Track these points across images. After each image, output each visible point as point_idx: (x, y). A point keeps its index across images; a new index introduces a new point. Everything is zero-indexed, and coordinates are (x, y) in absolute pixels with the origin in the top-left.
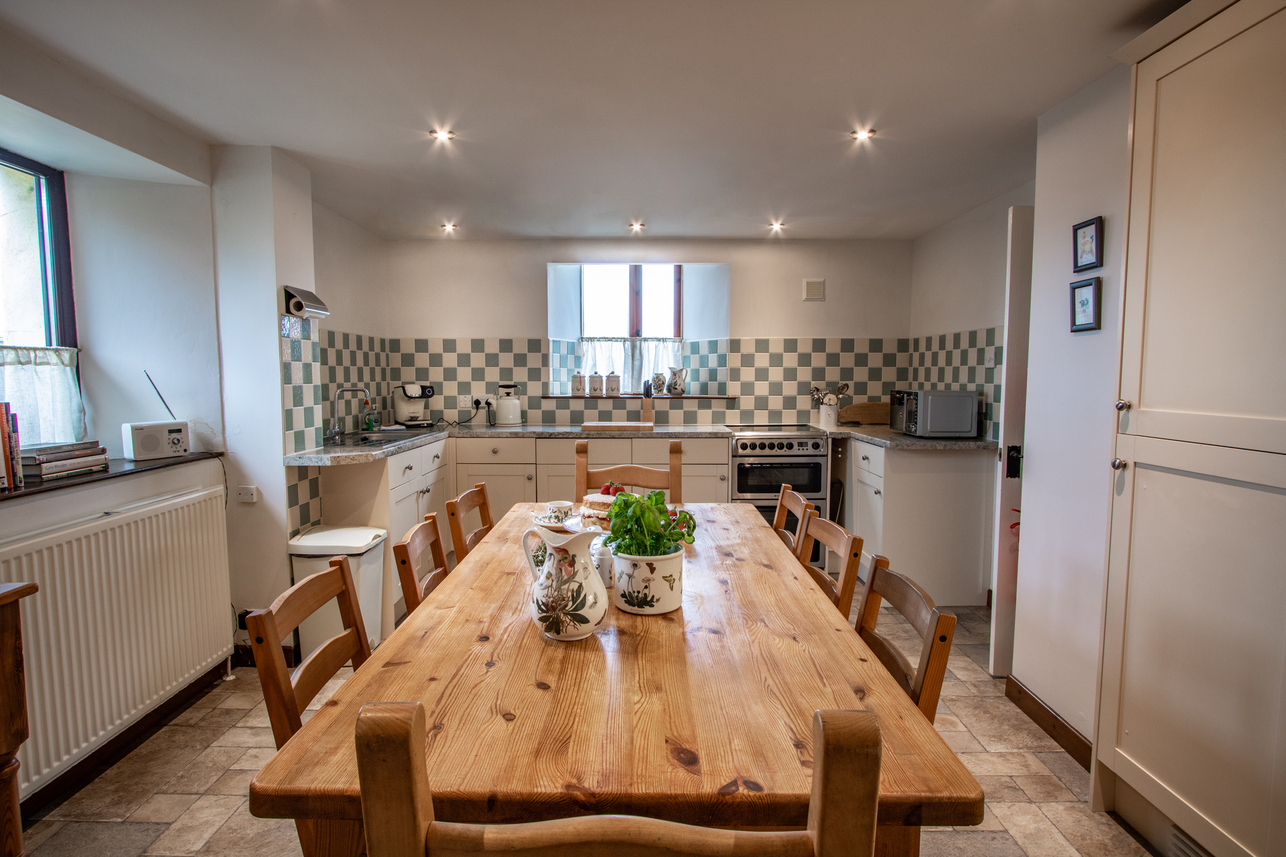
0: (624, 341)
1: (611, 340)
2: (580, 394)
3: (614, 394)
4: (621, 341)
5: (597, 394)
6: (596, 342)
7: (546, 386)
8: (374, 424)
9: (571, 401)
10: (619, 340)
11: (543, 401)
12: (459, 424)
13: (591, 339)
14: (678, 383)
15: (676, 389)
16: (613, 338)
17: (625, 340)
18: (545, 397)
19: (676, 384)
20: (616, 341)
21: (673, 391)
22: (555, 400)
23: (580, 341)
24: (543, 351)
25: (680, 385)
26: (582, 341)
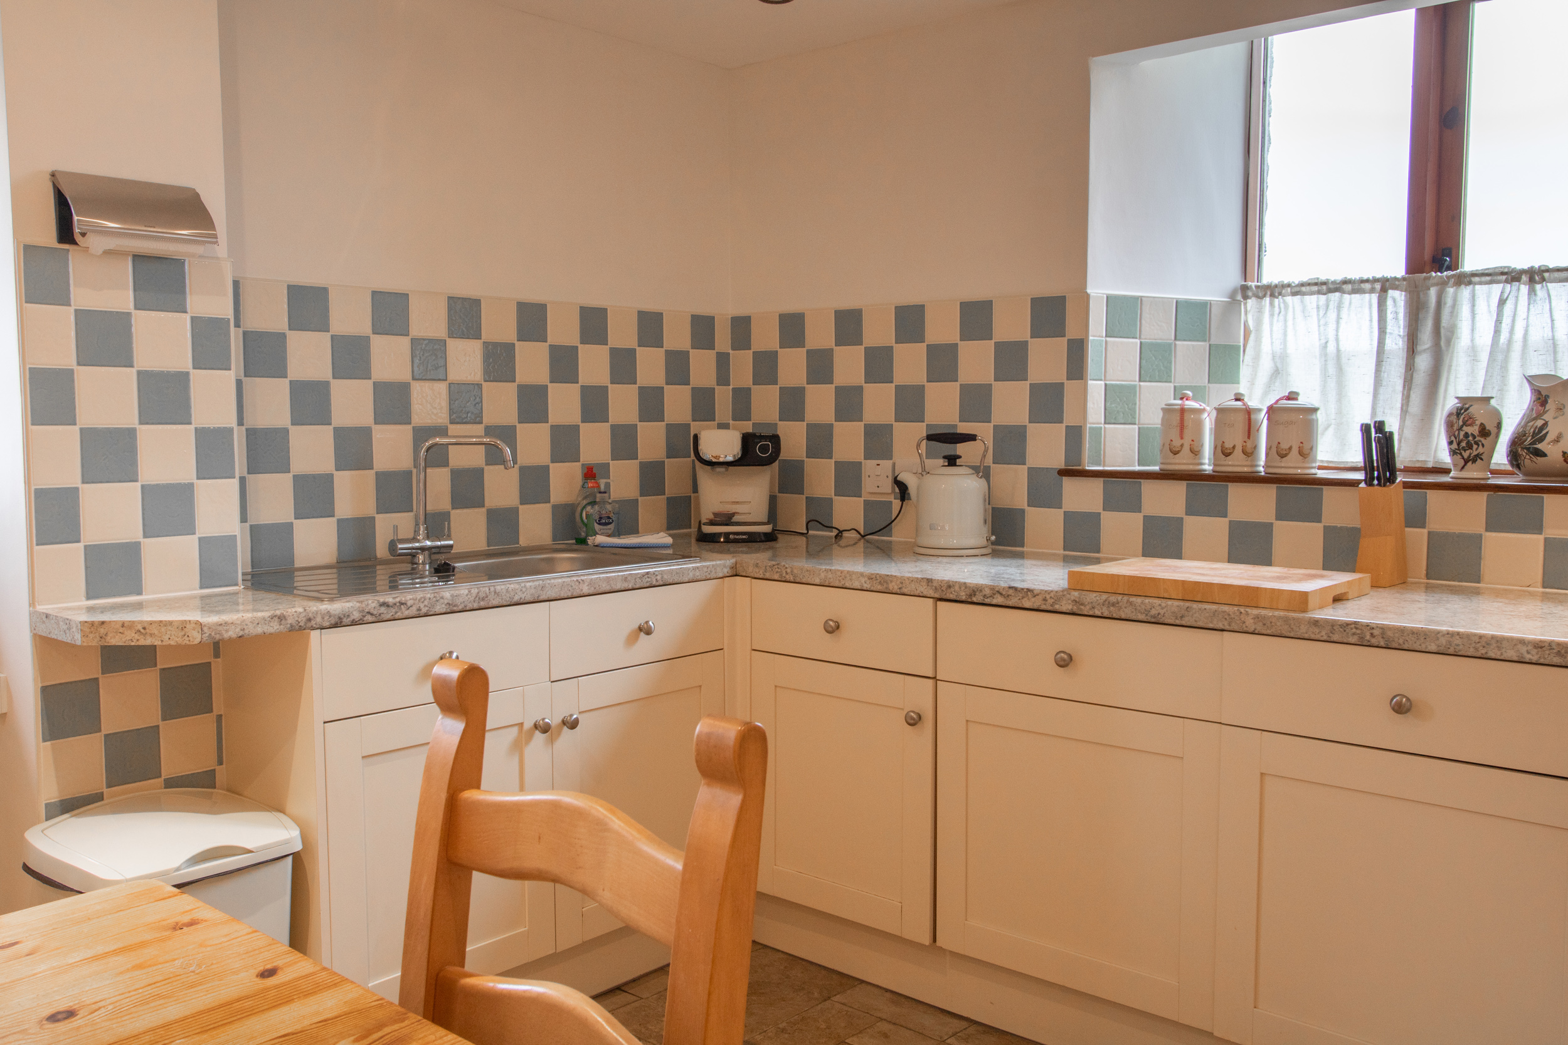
0: (1384, 290)
1: (1336, 290)
2: (1182, 463)
3: (1290, 466)
4: (1372, 291)
5: (1236, 464)
6: (1289, 299)
7: (1075, 435)
8: (597, 527)
9: (1147, 486)
10: (1367, 286)
11: (1068, 483)
12: (863, 536)
13: (1274, 291)
14: (1552, 432)
15: (1540, 454)
16: (1346, 282)
17: (1385, 285)
18: (1072, 472)
19: (1539, 434)
20: (1354, 291)
21: (1527, 461)
22: (1098, 484)
23: (1239, 297)
24: (1072, 332)
25: (1557, 440)
26: (1246, 297)
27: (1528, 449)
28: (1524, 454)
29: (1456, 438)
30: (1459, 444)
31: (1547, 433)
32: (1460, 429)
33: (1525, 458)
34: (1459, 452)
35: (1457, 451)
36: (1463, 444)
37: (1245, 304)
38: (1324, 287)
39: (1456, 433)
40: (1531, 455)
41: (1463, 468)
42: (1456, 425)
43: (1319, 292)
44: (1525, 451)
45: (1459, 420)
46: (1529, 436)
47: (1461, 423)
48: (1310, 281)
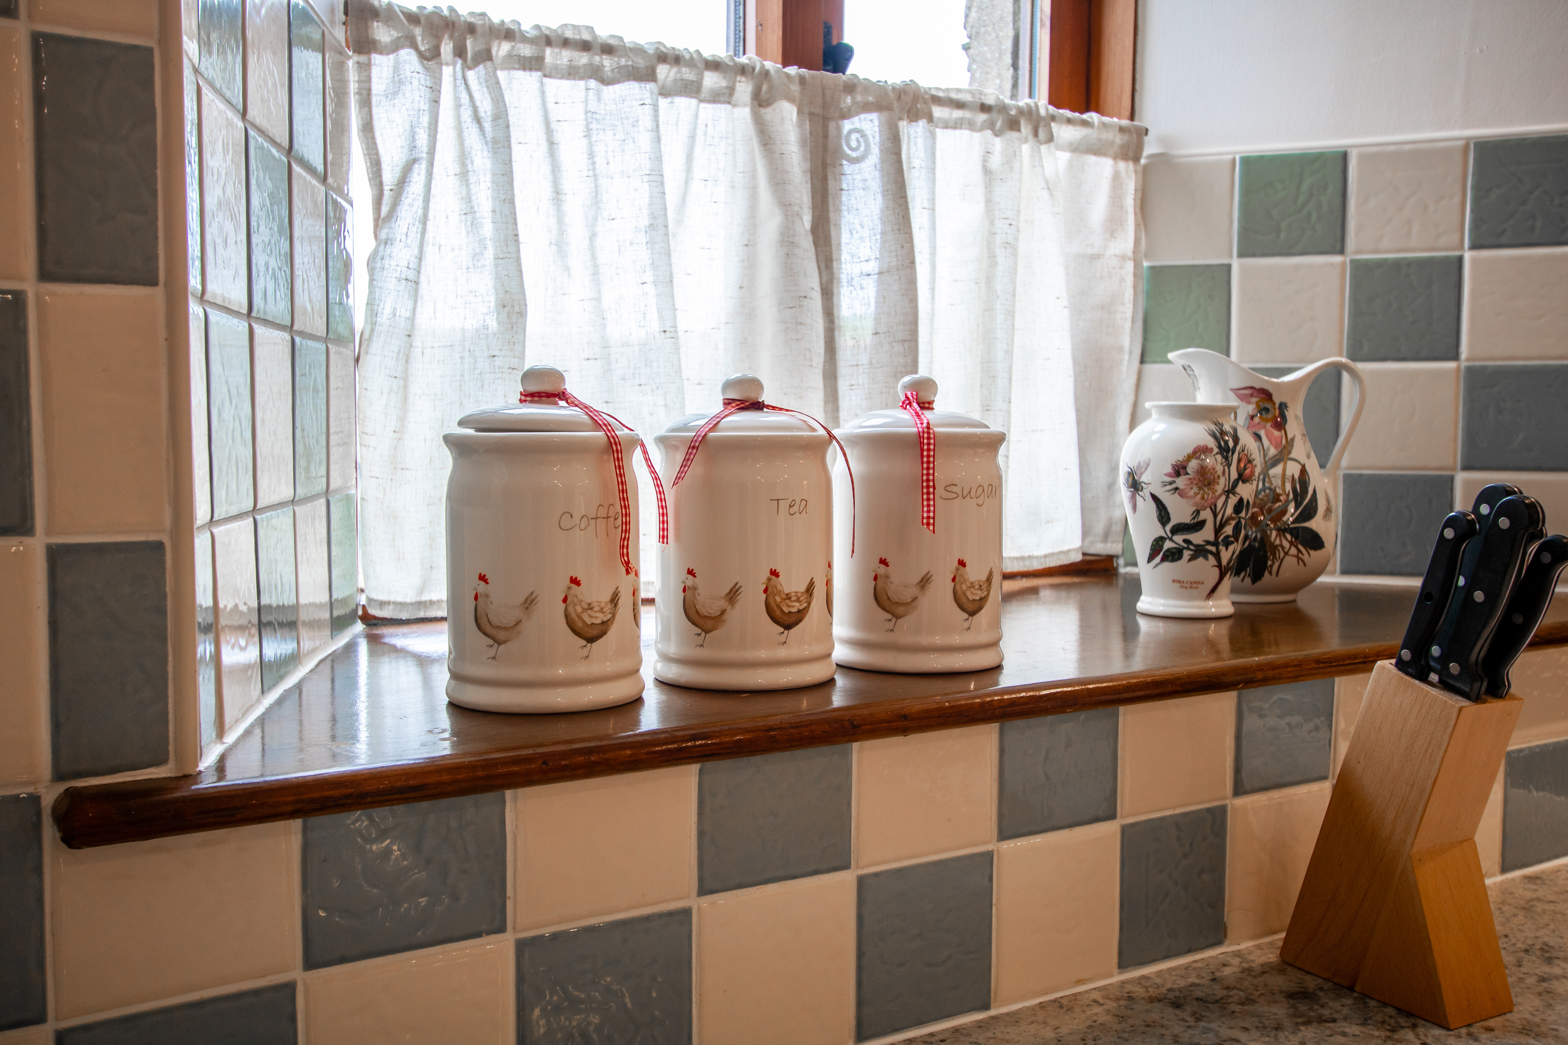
27: (1295, 532)
28: (1286, 544)
29: (1215, 515)
30: (1218, 531)
31: (1315, 491)
32: (1231, 491)
33: (1286, 554)
34: (1213, 549)
35: (1209, 547)
36: (1228, 530)
37: (365, 68)
38: (607, 62)
39: (1220, 503)
40: (1300, 547)
41: (1213, 590)
42: (1222, 481)
43: (595, 73)
44: (1289, 537)
45: (1229, 465)
46: (1287, 502)
47: (1234, 475)
48: (569, 34)
